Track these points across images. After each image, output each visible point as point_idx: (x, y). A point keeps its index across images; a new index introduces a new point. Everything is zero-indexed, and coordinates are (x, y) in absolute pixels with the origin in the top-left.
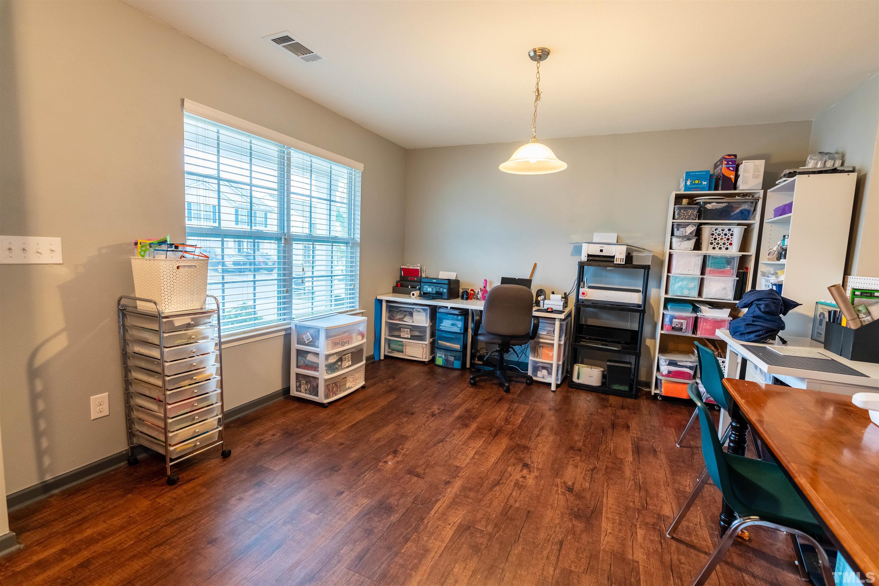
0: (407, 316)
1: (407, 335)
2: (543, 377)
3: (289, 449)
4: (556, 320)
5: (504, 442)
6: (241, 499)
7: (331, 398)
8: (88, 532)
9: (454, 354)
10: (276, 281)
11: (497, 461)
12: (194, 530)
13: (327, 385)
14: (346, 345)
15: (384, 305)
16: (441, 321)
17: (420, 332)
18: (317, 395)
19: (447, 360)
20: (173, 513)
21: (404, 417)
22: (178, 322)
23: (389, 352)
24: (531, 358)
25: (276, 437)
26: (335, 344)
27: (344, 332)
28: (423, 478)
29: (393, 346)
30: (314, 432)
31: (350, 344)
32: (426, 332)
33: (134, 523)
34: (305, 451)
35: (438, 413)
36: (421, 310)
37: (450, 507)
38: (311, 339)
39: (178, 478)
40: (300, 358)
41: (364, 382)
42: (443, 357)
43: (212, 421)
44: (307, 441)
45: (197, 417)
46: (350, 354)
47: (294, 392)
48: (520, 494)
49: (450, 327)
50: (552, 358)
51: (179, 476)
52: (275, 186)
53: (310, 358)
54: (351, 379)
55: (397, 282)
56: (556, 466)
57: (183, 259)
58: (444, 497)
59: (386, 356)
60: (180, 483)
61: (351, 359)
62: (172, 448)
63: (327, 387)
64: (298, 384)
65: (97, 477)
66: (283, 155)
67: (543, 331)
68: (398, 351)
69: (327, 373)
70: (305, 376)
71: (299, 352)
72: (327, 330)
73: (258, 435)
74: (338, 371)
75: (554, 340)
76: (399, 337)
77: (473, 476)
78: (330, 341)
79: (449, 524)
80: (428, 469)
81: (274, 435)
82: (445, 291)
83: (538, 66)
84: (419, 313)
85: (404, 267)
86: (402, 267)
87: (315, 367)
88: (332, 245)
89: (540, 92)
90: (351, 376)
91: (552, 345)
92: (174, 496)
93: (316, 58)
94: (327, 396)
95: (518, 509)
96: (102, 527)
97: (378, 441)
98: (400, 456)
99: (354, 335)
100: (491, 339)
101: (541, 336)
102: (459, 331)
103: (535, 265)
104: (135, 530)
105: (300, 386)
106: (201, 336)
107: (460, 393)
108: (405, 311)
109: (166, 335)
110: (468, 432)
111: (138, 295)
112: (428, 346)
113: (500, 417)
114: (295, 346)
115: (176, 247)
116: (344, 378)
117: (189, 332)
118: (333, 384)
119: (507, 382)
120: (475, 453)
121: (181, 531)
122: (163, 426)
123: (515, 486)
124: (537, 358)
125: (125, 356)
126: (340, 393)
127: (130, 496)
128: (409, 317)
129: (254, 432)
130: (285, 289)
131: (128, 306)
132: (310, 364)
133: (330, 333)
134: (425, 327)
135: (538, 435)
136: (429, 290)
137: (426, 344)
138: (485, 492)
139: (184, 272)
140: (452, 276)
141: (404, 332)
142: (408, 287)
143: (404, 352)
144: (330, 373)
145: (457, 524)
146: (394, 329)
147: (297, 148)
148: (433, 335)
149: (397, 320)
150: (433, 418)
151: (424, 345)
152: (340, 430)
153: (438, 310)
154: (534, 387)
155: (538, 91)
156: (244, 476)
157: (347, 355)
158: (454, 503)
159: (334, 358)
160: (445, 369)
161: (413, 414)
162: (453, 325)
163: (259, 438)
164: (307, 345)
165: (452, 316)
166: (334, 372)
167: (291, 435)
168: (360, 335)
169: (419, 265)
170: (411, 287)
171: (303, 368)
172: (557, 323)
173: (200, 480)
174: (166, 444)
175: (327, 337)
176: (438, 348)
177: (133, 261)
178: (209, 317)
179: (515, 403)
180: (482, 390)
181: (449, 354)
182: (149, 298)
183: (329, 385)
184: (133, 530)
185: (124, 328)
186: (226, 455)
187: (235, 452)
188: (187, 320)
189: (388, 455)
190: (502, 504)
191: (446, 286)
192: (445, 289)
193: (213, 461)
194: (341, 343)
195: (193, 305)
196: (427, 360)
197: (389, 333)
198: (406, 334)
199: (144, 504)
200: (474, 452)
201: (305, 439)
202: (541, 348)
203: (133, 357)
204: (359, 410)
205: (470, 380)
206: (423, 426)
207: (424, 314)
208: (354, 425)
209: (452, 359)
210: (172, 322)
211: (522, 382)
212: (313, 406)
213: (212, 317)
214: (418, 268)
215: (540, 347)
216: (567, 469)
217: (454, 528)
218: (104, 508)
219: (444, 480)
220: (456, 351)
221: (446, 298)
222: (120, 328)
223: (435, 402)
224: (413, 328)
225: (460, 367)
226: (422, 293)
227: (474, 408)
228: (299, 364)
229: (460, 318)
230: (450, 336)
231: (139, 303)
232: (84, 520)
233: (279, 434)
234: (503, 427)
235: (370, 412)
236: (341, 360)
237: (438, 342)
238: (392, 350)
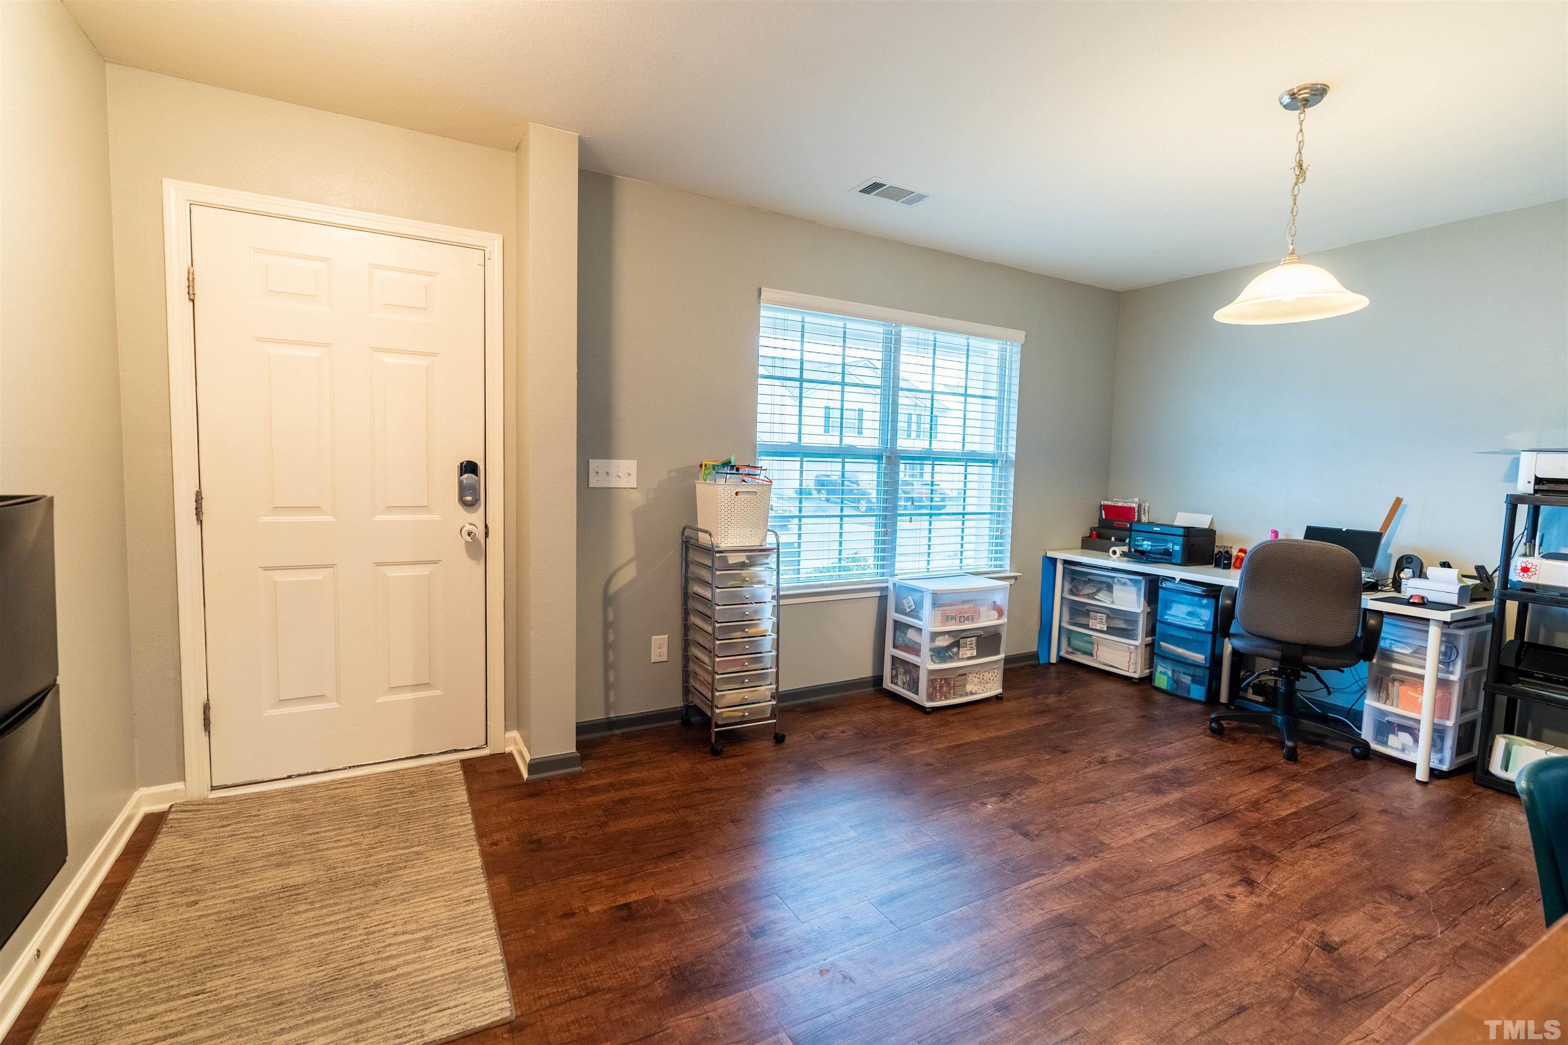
0: (1103, 592)
1: (1101, 626)
2: (1403, 750)
3: (856, 753)
4: (1431, 623)
5: (1226, 835)
6: (779, 791)
7: (935, 701)
8: (634, 776)
9: (1191, 670)
10: (874, 518)
11: (1189, 858)
12: (722, 805)
13: (932, 680)
14: (966, 622)
15: (1060, 567)
16: (1167, 607)
17: (1126, 621)
18: (916, 693)
19: (1176, 681)
20: (708, 782)
21: (1047, 753)
22: (733, 559)
23: (1068, 653)
24: (1370, 702)
25: (845, 734)
26: (947, 619)
27: (964, 602)
28: (1033, 840)
29: (1077, 643)
30: (897, 741)
31: (975, 623)
32: (1136, 622)
33: (672, 780)
34: (875, 761)
35: (1114, 761)
36: (1128, 582)
37: (1056, 889)
38: (914, 607)
39: (722, 750)
40: (898, 633)
41: (1000, 691)
42: (1170, 673)
43: (766, 689)
44: (884, 749)
45: (747, 680)
46: (974, 639)
47: (888, 684)
48: (1205, 916)
49: (1185, 619)
50: (1418, 707)
51: (724, 749)
52: (878, 382)
53: (911, 634)
54: (976, 680)
55: (1092, 529)
56: (1323, 903)
57: (743, 483)
58: (1055, 874)
59: (1062, 660)
60: (723, 756)
61: (977, 646)
62: (718, 711)
63: (932, 682)
64: (894, 672)
65: (653, 728)
66: (890, 336)
67: (1402, 645)
68: (1085, 653)
69: (932, 659)
70: (905, 663)
71: (898, 625)
72: (935, 594)
73: (824, 727)
74: (951, 662)
75: (1423, 667)
76: (1086, 626)
77: (1124, 864)
78: (940, 612)
79: (1042, 909)
80: (1048, 832)
81: (843, 732)
82: (1177, 548)
83: (1302, 119)
84: (1124, 588)
85: (1106, 503)
86: (1102, 503)
87: (915, 649)
88: (966, 466)
89: (1304, 166)
90: (975, 675)
91: (1422, 677)
92: (714, 766)
93: (920, 198)
94: (931, 698)
95: (1184, 934)
96: (644, 775)
97: (985, 774)
98: (1011, 803)
99: (983, 610)
100: (1258, 646)
101: (1396, 656)
102: (1203, 628)
103: (1398, 502)
104: (670, 786)
105: (896, 676)
106: (756, 580)
107: (1177, 740)
108: (1101, 582)
109: (718, 573)
110: (1155, 801)
111: (700, 526)
112: (1139, 650)
113: (1243, 795)
114: (892, 615)
115: (738, 470)
116: (962, 674)
117: (744, 573)
118: (941, 680)
119: (1290, 739)
120: (1151, 835)
121: (709, 802)
122: (710, 681)
123: (1201, 902)
124: (1385, 703)
125: (686, 596)
126: (954, 698)
127: (675, 754)
128: (1108, 593)
129: (822, 722)
130: (883, 530)
131: (692, 538)
132: (910, 644)
133: (937, 600)
134: (1136, 615)
135: (1318, 845)
136: (1146, 545)
137: (1136, 647)
138: (1136, 890)
139: (743, 499)
140: (1201, 521)
141: (1096, 619)
142: (1111, 539)
143: (1095, 655)
144: (937, 661)
145: (1055, 913)
146: (1079, 612)
147: (908, 324)
148: (1151, 631)
149: (1083, 596)
150: (1099, 767)
151: (1133, 647)
152: (935, 747)
153: (1162, 583)
154: (1372, 766)
155: (1301, 166)
156: (791, 768)
157: (969, 639)
158: (1068, 887)
159: (944, 640)
160: (1169, 697)
161: (1065, 752)
162: (1190, 614)
163: (824, 730)
164: (908, 614)
165: (1188, 597)
166: (945, 662)
167: (865, 737)
168: (994, 610)
169: (1136, 500)
170: (1115, 540)
171: (901, 650)
172: (1434, 632)
173: (743, 759)
174: (713, 706)
175: (935, 605)
176: (1159, 655)
177: (697, 485)
178: (767, 556)
179: (1298, 781)
180: (1231, 745)
181: (1181, 669)
182: (705, 529)
183: (936, 680)
184: (669, 786)
185: (687, 563)
186: (779, 739)
187: (789, 740)
188: (741, 558)
189: (992, 796)
190: (1157, 918)
191: (1180, 539)
192: (1177, 544)
193: (763, 743)
194: (958, 619)
195: (753, 542)
196: (1136, 676)
197: (1070, 619)
198: (1098, 622)
199: (684, 765)
200: (1148, 833)
201: (881, 746)
202: (1396, 684)
203: (693, 598)
204: (977, 727)
205: (1211, 723)
206: (1074, 774)
207: (1134, 589)
208: (958, 746)
209: (1187, 680)
210: (725, 559)
211: (1343, 751)
212: (910, 708)
213: (770, 558)
214: (1134, 505)
215: (1394, 680)
216: (1346, 916)
217: (1048, 916)
218: (650, 758)
219: (1068, 854)
220: (1196, 665)
221: (1179, 561)
222: (682, 562)
223: (1117, 744)
224: (1113, 614)
225: (1203, 698)
226: (1133, 550)
227: (1192, 770)
228: (897, 642)
229: (1205, 601)
230: (1187, 637)
231: (701, 534)
232: (633, 764)
233: (850, 733)
234: (1239, 812)
235: (994, 734)
236: (957, 644)
237: (1160, 646)
238: (1074, 649)
